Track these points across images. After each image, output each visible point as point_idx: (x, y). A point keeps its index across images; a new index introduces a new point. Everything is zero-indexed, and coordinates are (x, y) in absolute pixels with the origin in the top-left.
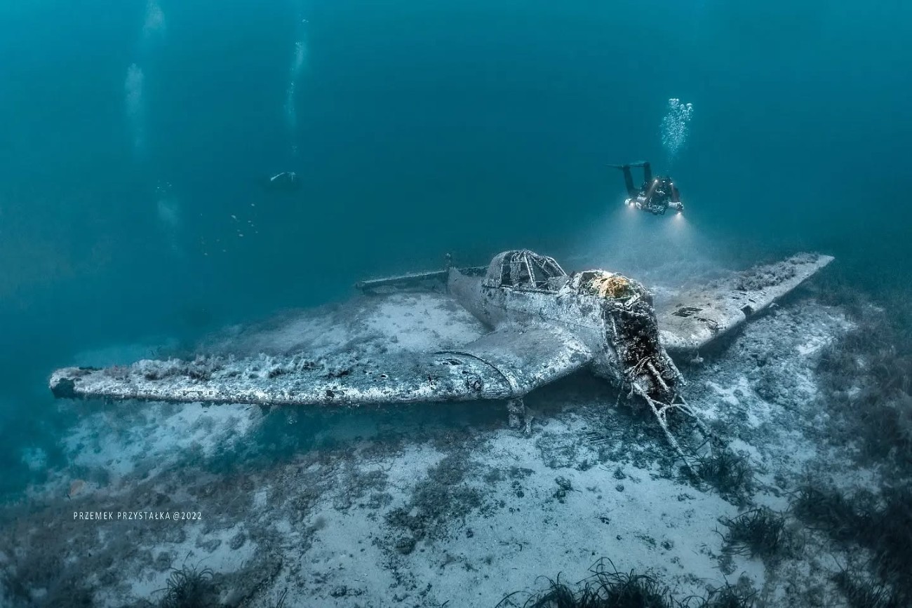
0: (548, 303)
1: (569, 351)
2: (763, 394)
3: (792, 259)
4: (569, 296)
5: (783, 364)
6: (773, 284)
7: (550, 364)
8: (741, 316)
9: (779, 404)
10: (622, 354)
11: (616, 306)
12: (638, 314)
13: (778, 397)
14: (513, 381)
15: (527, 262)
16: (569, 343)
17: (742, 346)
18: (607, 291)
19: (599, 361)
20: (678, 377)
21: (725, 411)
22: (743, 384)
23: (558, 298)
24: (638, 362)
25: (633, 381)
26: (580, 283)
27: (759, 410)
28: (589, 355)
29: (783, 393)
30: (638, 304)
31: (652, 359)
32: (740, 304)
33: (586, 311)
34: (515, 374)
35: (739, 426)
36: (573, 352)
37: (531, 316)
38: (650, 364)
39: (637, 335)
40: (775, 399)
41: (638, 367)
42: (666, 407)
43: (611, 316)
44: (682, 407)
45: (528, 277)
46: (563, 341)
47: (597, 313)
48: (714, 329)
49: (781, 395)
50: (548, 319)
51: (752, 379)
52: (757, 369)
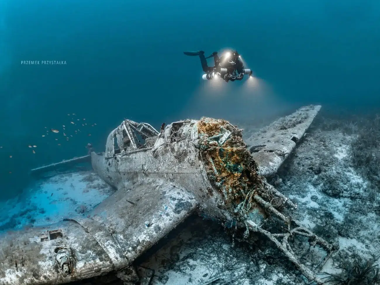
0: (147, 159)
1: (172, 202)
2: (330, 194)
3: (301, 109)
4: (163, 147)
5: (334, 168)
6: (300, 122)
7: (153, 221)
8: (293, 144)
9: (346, 197)
10: (228, 193)
11: (211, 145)
12: (235, 149)
13: (343, 192)
14: (112, 253)
15: (126, 129)
16: (170, 193)
17: (299, 164)
18: (199, 132)
19: (205, 206)
20: (286, 202)
21: (316, 216)
22: (313, 191)
23: (154, 151)
24: (244, 198)
25: (246, 219)
26: (171, 133)
27: (335, 206)
28: (194, 202)
29: (345, 188)
30: (232, 140)
31: (257, 191)
32: (289, 137)
33: (181, 157)
34: (116, 241)
35: (333, 225)
36: (176, 202)
37: (136, 174)
38: (257, 197)
39: (237, 170)
40: (341, 194)
41: (247, 202)
42: (286, 236)
43: (207, 156)
44: (298, 230)
45: (129, 141)
46: (165, 193)
47: (193, 156)
48: (282, 155)
49: (345, 190)
50: (149, 173)
51: (317, 185)
52: (316, 177)
